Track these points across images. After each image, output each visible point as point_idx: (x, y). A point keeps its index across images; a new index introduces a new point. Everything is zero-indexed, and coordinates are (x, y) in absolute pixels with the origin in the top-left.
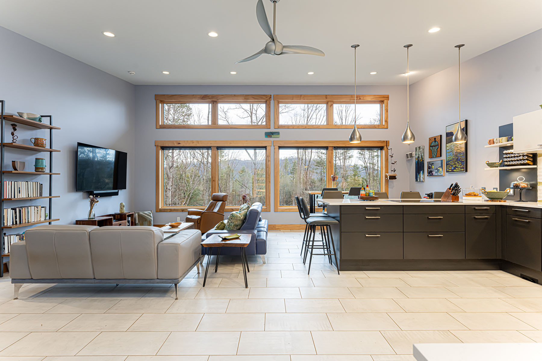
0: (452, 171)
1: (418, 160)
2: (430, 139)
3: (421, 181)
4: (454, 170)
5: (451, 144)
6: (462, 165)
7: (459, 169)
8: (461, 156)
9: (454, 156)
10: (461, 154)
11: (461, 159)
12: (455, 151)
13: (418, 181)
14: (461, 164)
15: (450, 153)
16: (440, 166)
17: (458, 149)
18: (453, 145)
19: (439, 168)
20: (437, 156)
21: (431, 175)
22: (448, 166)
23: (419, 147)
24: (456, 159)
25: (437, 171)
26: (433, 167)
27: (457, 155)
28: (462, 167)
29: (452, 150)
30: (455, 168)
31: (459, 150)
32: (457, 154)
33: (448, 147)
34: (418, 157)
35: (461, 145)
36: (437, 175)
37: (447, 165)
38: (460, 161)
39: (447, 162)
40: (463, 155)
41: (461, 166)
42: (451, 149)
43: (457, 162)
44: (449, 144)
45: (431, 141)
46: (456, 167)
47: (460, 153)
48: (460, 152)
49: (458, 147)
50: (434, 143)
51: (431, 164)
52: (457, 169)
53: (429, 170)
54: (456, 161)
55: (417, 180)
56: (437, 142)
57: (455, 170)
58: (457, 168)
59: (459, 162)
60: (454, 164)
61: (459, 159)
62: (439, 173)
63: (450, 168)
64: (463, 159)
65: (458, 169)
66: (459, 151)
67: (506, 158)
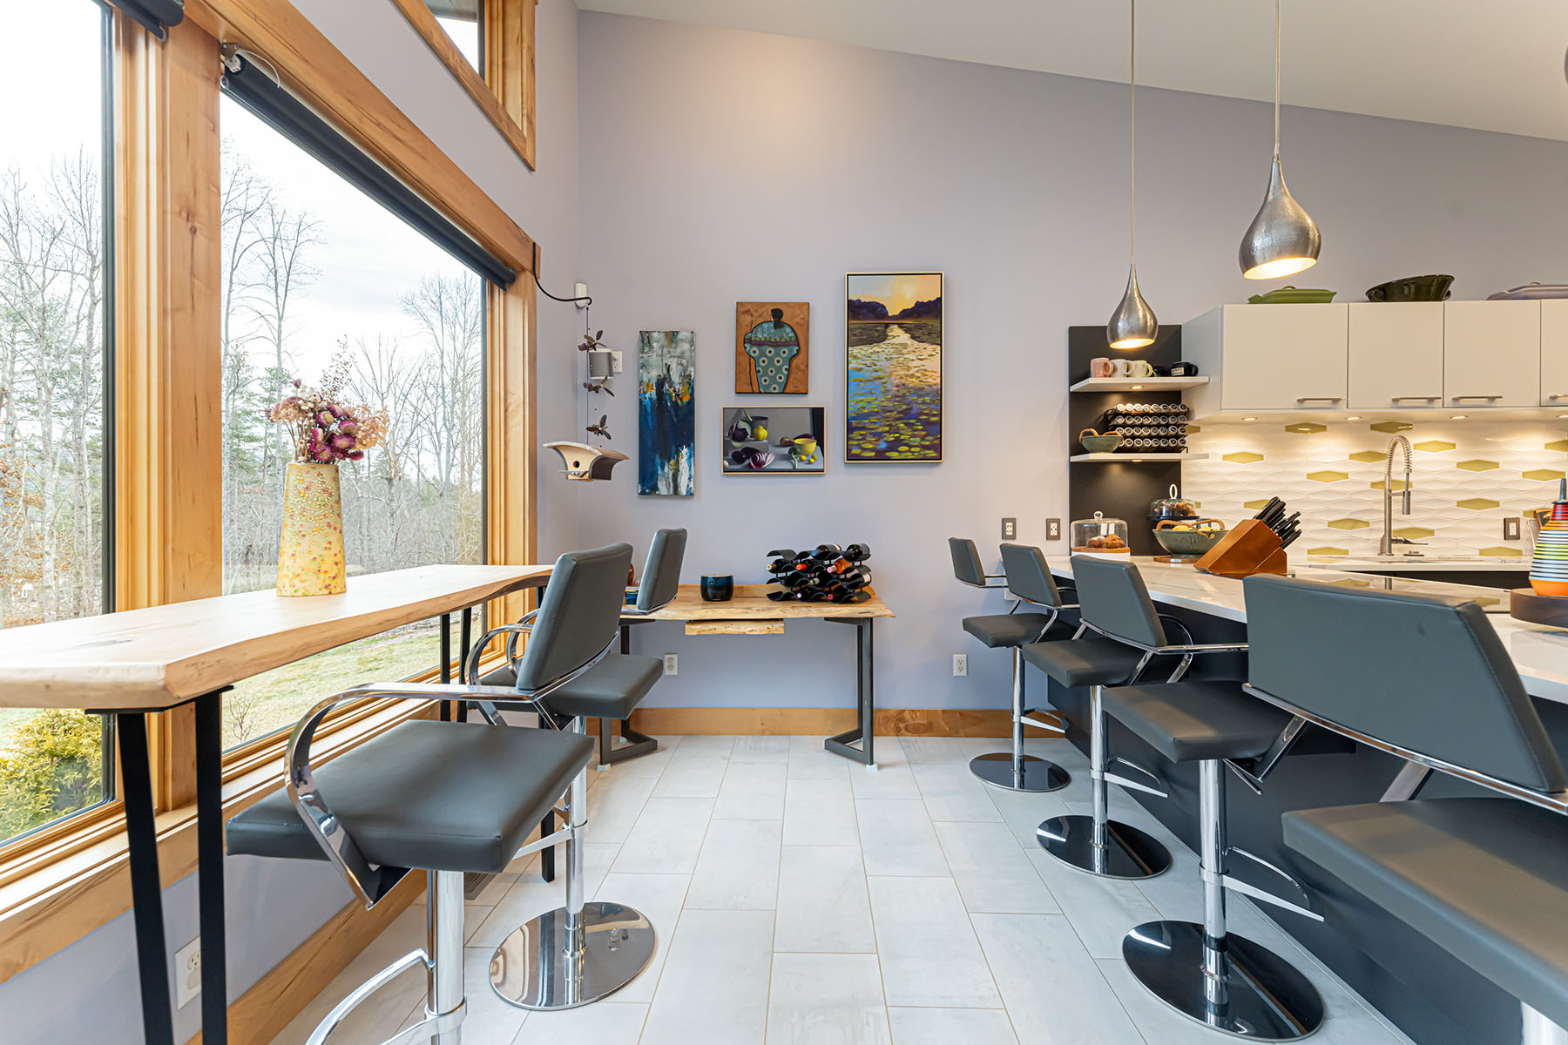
0: (881, 456)
1: (660, 394)
2: (743, 309)
3: (683, 490)
4: (887, 454)
5: (876, 349)
6: (930, 438)
7: (913, 449)
8: (924, 403)
10: (927, 395)
11: (926, 414)
12: (897, 382)
13: (663, 488)
14: (923, 433)
15: (870, 386)
16: (809, 431)
17: (912, 376)
18: (883, 356)
19: (797, 441)
20: (789, 389)
21: (749, 468)
22: (856, 435)
23: (672, 336)
25: (786, 450)
26: (763, 433)
27: (904, 395)
28: (928, 443)
29: (880, 374)
30: (893, 446)
33: (855, 357)
34: (661, 383)
35: (922, 362)
36: (790, 467)
37: (850, 429)
38: (919, 420)
39: (854, 418)
40: (933, 402)
41: (923, 438)
42: (876, 371)
43: (905, 424)
44: (865, 348)
45: (748, 318)
46: (898, 442)
47: (919, 391)
49: (909, 368)
50: (772, 331)
51: (749, 422)
52: (901, 449)
53: (735, 444)
54: (900, 419)
55: (655, 488)
56: (788, 330)
57: (895, 455)
59: (913, 424)
60: (887, 429)
61: (914, 412)
62: (801, 460)
63: (870, 442)
64: (934, 415)
65: (909, 451)
66: (912, 382)
67: (1124, 426)
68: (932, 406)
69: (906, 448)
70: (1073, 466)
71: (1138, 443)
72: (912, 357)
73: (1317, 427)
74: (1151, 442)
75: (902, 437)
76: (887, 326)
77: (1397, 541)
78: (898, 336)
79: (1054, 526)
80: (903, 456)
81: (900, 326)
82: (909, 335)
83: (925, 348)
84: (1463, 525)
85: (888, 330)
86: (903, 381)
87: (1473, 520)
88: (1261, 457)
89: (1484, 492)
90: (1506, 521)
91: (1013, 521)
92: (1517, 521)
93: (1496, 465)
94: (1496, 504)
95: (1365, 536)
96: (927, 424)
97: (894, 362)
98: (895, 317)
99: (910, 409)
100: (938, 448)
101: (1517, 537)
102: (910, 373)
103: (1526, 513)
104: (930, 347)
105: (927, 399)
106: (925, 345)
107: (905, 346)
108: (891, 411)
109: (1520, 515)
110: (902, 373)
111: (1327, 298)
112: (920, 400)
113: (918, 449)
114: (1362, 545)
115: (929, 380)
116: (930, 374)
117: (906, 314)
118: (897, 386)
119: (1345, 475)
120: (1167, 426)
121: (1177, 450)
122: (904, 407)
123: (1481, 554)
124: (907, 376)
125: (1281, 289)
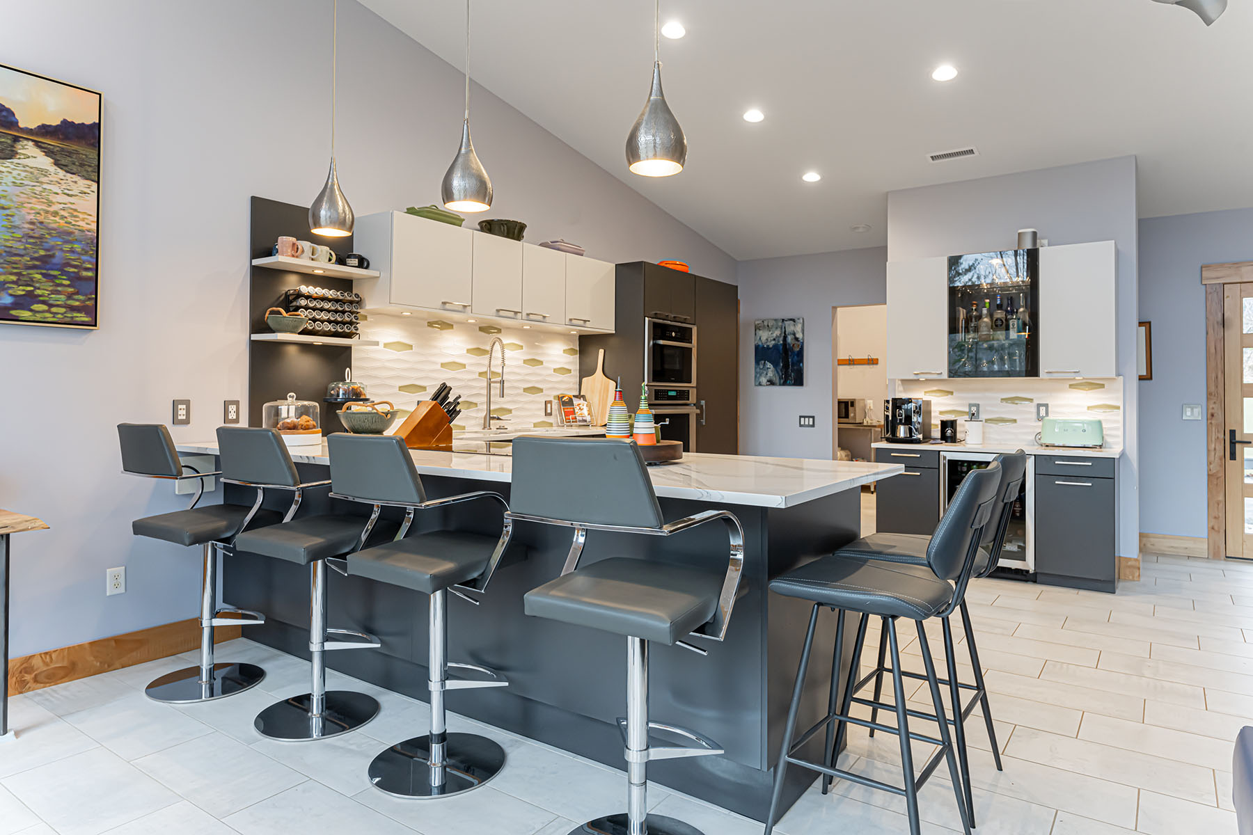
4: (13, 312)
6: (81, 297)
7: (54, 310)
8: (72, 251)
9: (14, 239)
14: (71, 290)
17: (55, 214)
24: (33, 259)
27: (41, 237)
28: (77, 303)
31: (57, 219)
32: (43, 232)
38: (64, 273)
41: (70, 297)
43: (44, 275)
47: (65, 235)
48: (70, 233)
49: (50, 203)
52: (36, 307)
54: (34, 267)
57: (25, 314)
58: (44, 302)
59: (55, 277)
60: (14, 278)
64: (87, 269)
65: (48, 311)
67: (306, 308)
68: (85, 258)
69: (45, 307)
70: (254, 345)
71: (318, 326)
72: (55, 188)
73: (446, 325)
74: (329, 327)
75: (38, 292)
76: (16, 139)
77: (494, 418)
78: (33, 157)
79: (232, 408)
80: (38, 317)
81: (37, 144)
82: (52, 160)
83: (76, 182)
84: (527, 406)
85: (18, 146)
86: (41, 218)
87: (532, 402)
88: (410, 347)
89: (537, 382)
90: (546, 403)
91: (187, 403)
92: (550, 402)
93: (541, 363)
94: (541, 390)
95: (474, 414)
96: (76, 279)
97: (27, 190)
98: (29, 131)
99: (53, 256)
100: (93, 311)
101: (551, 414)
102: (51, 209)
103: (555, 397)
104: (82, 184)
105: (77, 247)
106: (75, 178)
107: (44, 173)
108: (22, 256)
109: (552, 399)
110: (39, 207)
111: (458, 222)
112: (67, 247)
113: (63, 310)
114: (473, 422)
115: (80, 223)
116: (81, 216)
117: (45, 130)
118: (32, 223)
119: (464, 366)
120: (343, 312)
121: (349, 336)
122: (42, 253)
123: (534, 427)
124: (47, 212)
125: (428, 206)
